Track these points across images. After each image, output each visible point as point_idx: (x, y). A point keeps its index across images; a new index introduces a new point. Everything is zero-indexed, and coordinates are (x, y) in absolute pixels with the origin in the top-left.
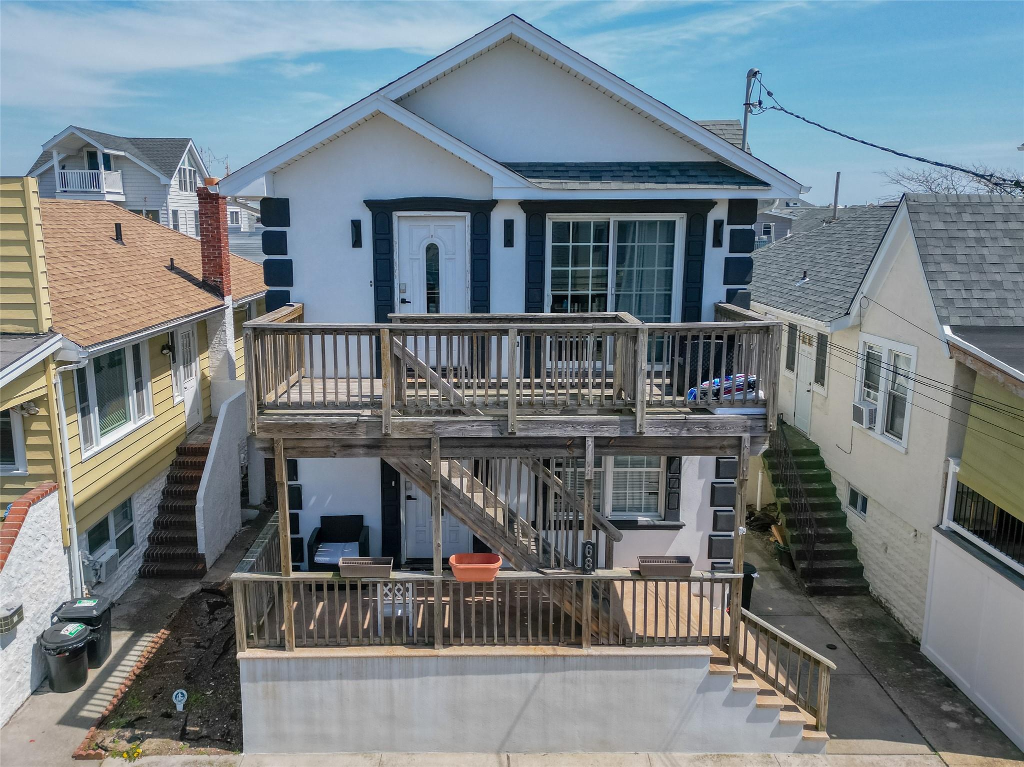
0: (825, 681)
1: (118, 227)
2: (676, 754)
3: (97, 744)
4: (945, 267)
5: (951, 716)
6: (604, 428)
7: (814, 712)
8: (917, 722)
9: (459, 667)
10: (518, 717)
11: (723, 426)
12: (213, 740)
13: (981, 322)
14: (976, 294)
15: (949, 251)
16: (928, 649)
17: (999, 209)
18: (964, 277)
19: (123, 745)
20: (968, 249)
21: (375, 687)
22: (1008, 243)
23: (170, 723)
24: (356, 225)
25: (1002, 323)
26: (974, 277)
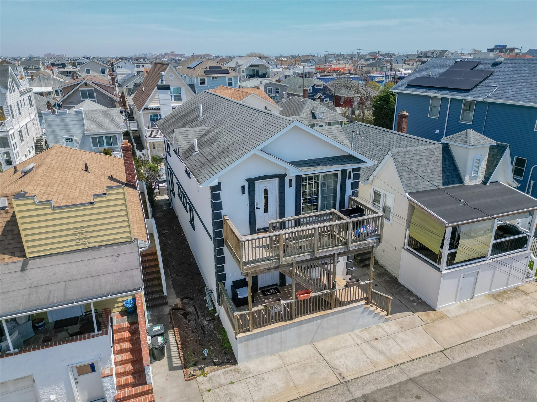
0: (390, 302)
1: (86, 165)
2: (355, 331)
3: (190, 375)
4: (404, 173)
5: (413, 301)
6: (340, 250)
7: (387, 311)
8: (407, 305)
9: (300, 323)
10: (316, 333)
11: (369, 244)
12: (226, 363)
13: (414, 191)
14: (413, 181)
15: (404, 168)
16: (400, 281)
17: (414, 152)
18: (409, 176)
19: (199, 372)
21: (277, 335)
22: (418, 163)
23: (207, 361)
24: (243, 187)
25: (420, 190)
26: (411, 176)
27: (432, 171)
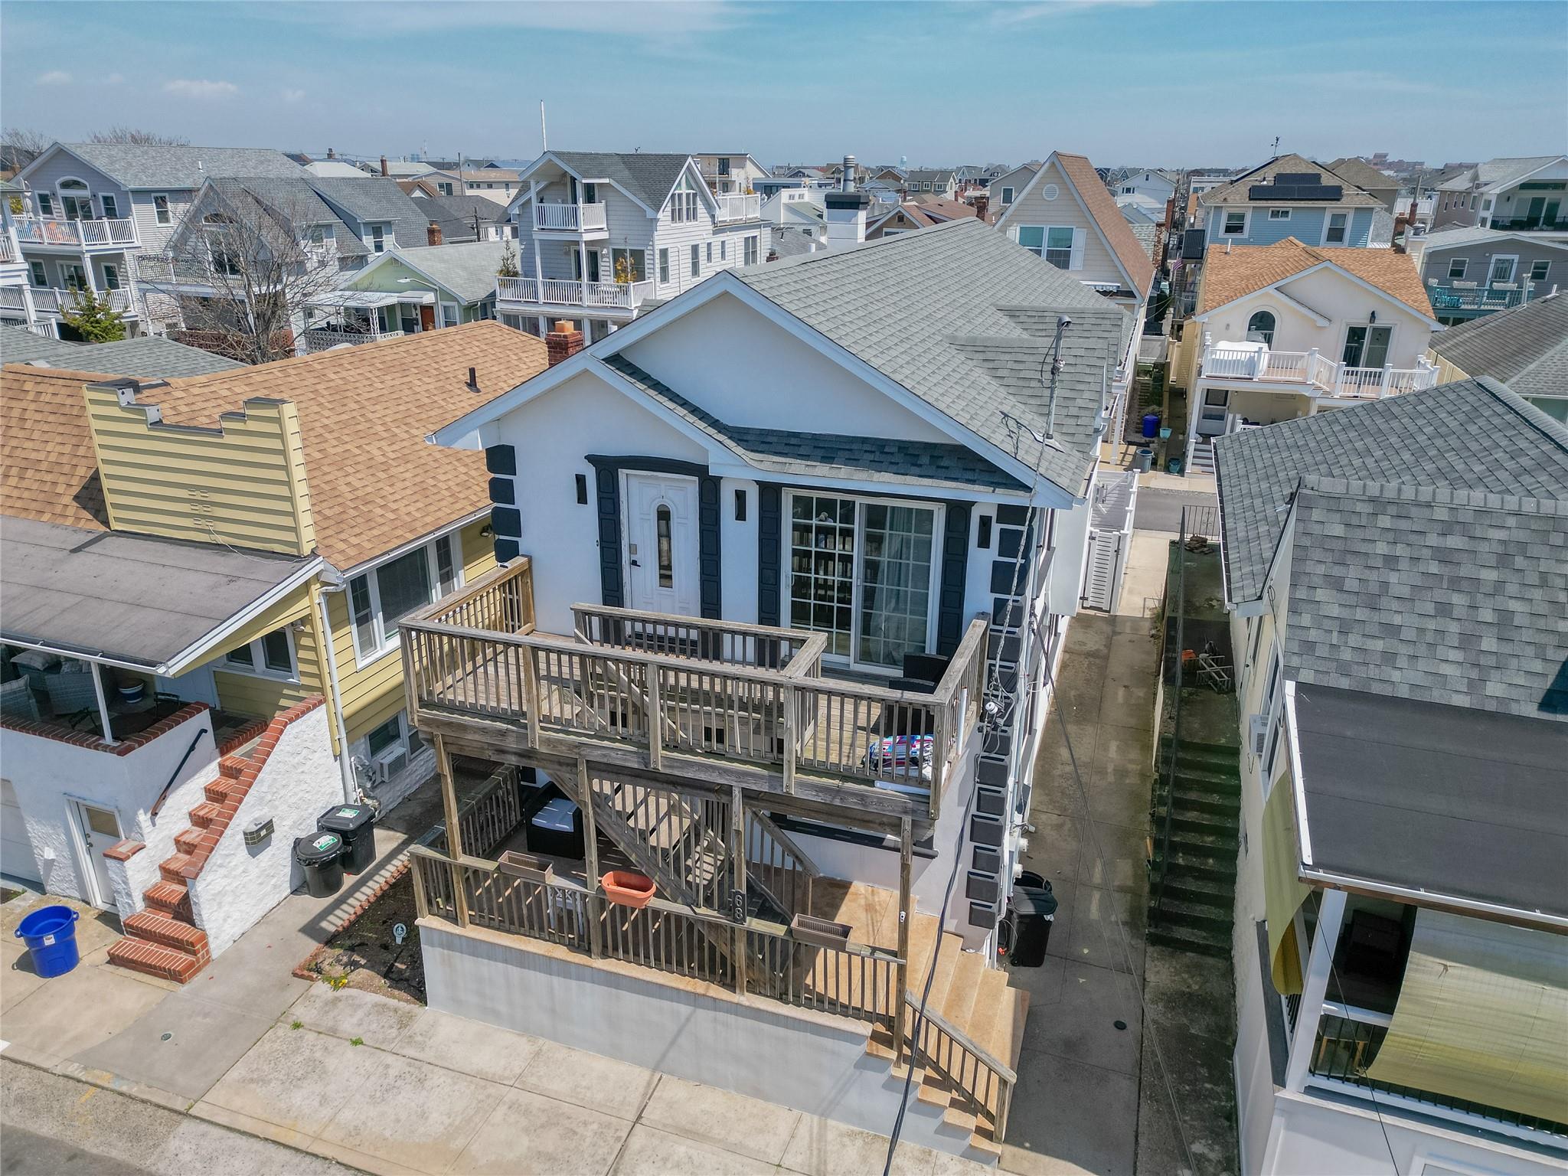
1: (472, 371)
3: (317, 963)
4: (1321, 595)
5: (1195, 1161)
6: (752, 779)
8: (1144, 1158)
10: (672, 1044)
12: (410, 985)
13: (1344, 683)
15: (1337, 571)
17: (1441, 514)
18: (1345, 614)
19: (337, 970)
20: (1367, 571)
21: (538, 980)
22: (1434, 568)
23: (385, 955)
24: (580, 480)
25: (1376, 689)
26: (1361, 614)
27: (1504, 622)
